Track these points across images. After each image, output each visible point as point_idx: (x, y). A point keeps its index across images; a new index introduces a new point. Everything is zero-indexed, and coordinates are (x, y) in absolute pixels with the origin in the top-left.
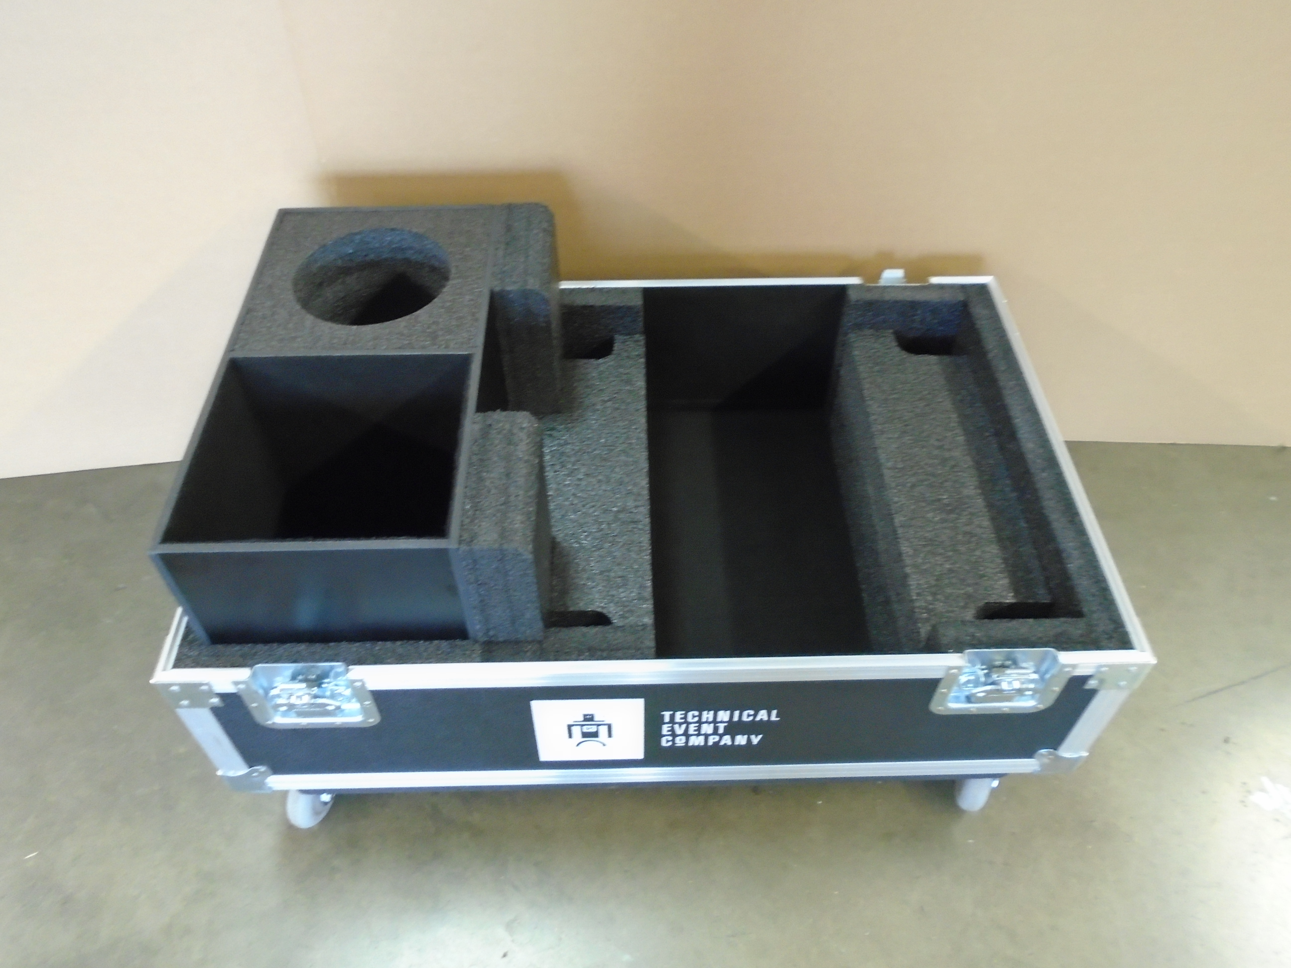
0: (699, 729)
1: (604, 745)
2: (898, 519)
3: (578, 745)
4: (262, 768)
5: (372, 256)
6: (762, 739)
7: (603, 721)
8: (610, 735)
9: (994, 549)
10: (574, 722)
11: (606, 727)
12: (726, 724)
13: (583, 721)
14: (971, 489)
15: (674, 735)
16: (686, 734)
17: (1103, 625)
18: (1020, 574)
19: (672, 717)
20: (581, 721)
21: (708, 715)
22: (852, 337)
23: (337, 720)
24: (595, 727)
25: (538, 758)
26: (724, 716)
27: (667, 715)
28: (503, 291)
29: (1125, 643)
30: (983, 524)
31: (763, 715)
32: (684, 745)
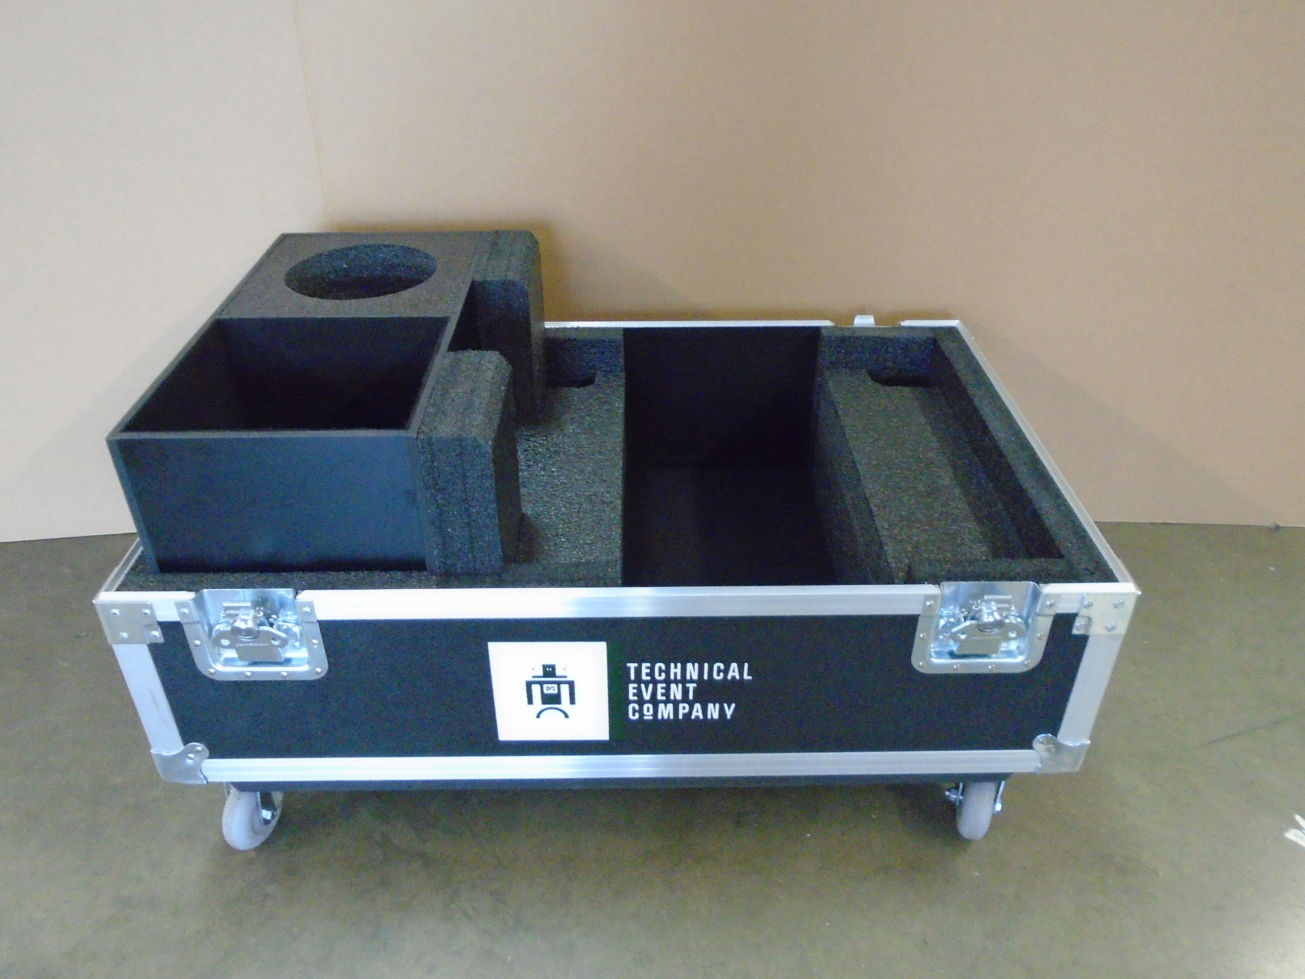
0: (667, 693)
1: (567, 716)
2: (873, 502)
3: (538, 716)
4: (200, 747)
5: (365, 274)
6: (735, 709)
7: (565, 677)
8: (572, 701)
9: (972, 525)
10: (534, 677)
11: (567, 686)
12: (695, 685)
13: (544, 677)
14: (946, 478)
15: (641, 702)
16: (654, 701)
17: (1084, 563)
18: (999, 544)
19: (638, 671)
20: (540, 677)
21: (675, 670)
22: (827, 373)
23: (283, 671)
24: (556, 686)
25: (498, 737)
26: (692, 670)
27: (632, 666)
28: (484, 282)
29: (1108, 576)
30: (960, 506)
31: (734, 671)
32: (651, 718)
